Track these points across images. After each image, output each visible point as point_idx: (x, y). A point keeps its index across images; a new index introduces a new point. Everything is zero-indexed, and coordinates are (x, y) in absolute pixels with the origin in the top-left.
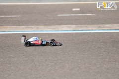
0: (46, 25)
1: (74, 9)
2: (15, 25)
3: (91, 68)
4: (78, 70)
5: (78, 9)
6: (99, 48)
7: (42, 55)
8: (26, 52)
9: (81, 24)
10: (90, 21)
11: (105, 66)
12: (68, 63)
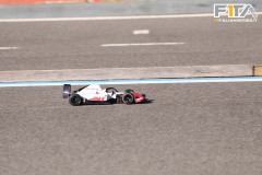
0: (79, 67)
1: (136, 32)
2: (9, 69)
3: (189, 162)
4: (161, 168)
5: (146, 32)
6: (201, 117)
7: (76, 136)
8: (40, 129)
9: (157, 65)
10: (174, 57)
11: (219, 158)
12: (136, 153)
